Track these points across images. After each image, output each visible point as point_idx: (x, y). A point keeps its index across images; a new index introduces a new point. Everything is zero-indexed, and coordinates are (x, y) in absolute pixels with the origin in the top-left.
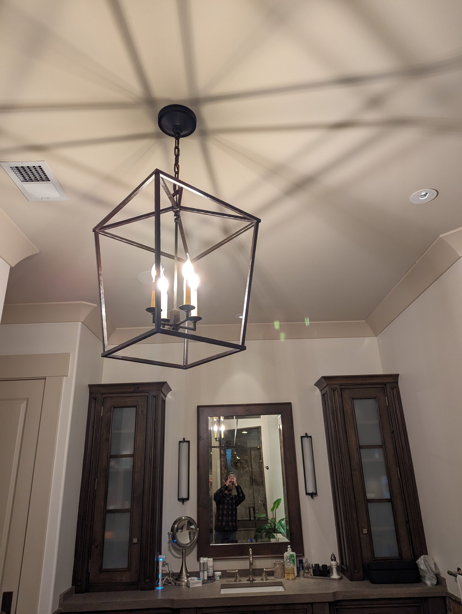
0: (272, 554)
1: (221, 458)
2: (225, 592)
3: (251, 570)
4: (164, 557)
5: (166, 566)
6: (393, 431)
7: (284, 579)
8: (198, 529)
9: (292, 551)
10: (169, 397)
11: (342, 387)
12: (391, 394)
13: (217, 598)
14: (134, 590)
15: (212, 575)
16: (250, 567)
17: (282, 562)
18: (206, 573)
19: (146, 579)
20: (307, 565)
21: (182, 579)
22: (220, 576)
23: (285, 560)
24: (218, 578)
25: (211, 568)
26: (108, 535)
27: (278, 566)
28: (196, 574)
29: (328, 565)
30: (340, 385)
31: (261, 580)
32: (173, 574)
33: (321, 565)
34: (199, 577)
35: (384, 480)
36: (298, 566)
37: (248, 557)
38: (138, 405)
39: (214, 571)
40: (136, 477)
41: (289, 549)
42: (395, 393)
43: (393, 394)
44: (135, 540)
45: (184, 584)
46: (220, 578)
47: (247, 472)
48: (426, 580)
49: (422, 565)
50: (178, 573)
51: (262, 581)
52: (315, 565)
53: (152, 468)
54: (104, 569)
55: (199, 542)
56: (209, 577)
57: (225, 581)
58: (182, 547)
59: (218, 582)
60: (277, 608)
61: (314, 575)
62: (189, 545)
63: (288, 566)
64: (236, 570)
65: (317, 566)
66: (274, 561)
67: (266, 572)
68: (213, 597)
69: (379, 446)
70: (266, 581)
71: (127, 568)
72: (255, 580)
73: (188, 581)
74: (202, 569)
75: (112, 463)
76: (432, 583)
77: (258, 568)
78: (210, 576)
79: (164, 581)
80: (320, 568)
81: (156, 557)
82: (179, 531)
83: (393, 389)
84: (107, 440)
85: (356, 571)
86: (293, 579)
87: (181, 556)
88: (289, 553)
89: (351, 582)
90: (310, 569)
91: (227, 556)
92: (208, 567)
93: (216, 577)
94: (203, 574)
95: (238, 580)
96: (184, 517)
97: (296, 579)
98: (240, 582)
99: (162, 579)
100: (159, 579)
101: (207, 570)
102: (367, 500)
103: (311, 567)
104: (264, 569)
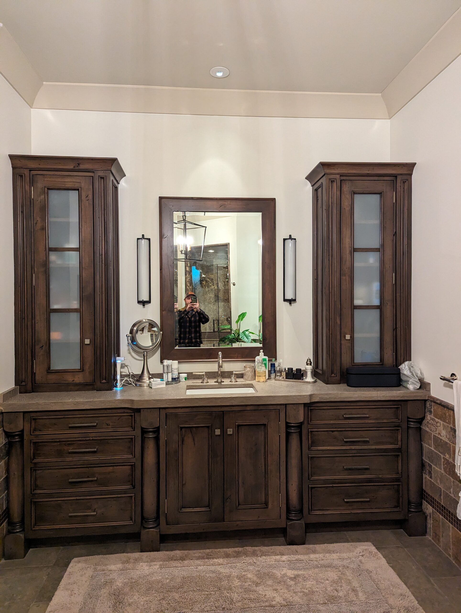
0: (242, 358)
1: (186, 275)
2: (191, 393)
3: (219, 372)
4: (123, 359)
5: (126, 367)
6: (396, 232)
7: (254, 381)
8: (161, 332)
9: (264, 355)
10: (123, 184)
11: (343, 178)
12: (401, 189)
13: (182, 399)
14: (88, 390)
15: (176, 377)
16: (219, 369)
17: (253, 365)
18: (170, 375)
19: (102, 380)
20: (280, 369)
21: (143, 380)
22: (186, 378)
23: (256, 363)
24: (184, 380)
25: (175, 370)
26: (55, 336)
27: (248, 369)
28: (160, 376)
29: (303, 369)
30: (340, 176)
31: (230, 381)
32: (134, 376)
33: (294, 369)
34: (163, 379)
35: (376, 286)
36: (270, 369)
37: (217, 360)
38: (81, 188)
39: (179, 373)
40: (83, 274)
41: (262, 353)
42: (406, 187)
43: (404, 188)
44: (87, 341)
45: (146, 385)
46: (185, 379)
47: (212, 290)
48: (409, 384)
49: (406, 371)
50: (139, 374)
51: (231, 383)
52: (288, 369)
53: (104, 265)
54: (52, 370)
55: (162, 345)
56: (174, 379)
57: (191, 382)
58: (143, 349)
59: (184, 383)
60: (248, 408)
61: (286, 378)
62: (151, 348)
63: (259, 369)
64: (203, 372)
65: (291, 370)
66: (244, 364)
67: (235, 374)
68: (178, 398)
69: (376, 249)
70: (235, 383)
71: (79, 369)
72: (223, 382)
73: (150, 382)
74: (166, 371)
75: (53, 257)
76: (415, 387)
77: (226, 371)
78: (174, 377)
79: (123, 382)
80: (293, 372)
81: (113, 358)
82: (139, 332)
83: (404, 182)
84: (43, 229)
85: (333, 375)
86: (264, 381)
87: (143, 359)
88: (261, 356)
89: (326, 385)
90: (282, 373)
91: (193, 359)
92: (173, 370)
93: (181, 379)
94: (167, 375)
95: (205, 381)
96: (145, 320)
97: (267, 381)
98: (207, 384)
99: (121, 380)
100: (117, 380)
101: (171, 372)
102: (354, 306)
103: (284, 370)
104: (233, 371)
